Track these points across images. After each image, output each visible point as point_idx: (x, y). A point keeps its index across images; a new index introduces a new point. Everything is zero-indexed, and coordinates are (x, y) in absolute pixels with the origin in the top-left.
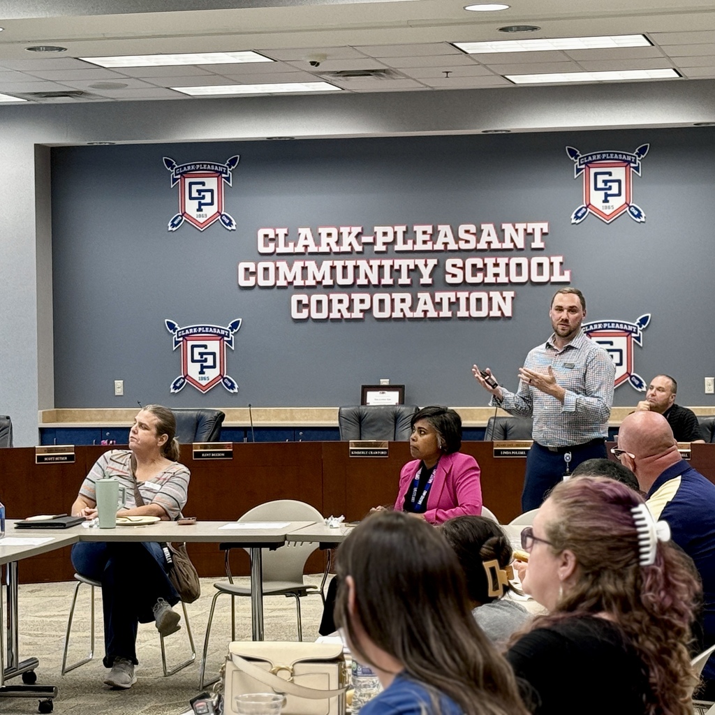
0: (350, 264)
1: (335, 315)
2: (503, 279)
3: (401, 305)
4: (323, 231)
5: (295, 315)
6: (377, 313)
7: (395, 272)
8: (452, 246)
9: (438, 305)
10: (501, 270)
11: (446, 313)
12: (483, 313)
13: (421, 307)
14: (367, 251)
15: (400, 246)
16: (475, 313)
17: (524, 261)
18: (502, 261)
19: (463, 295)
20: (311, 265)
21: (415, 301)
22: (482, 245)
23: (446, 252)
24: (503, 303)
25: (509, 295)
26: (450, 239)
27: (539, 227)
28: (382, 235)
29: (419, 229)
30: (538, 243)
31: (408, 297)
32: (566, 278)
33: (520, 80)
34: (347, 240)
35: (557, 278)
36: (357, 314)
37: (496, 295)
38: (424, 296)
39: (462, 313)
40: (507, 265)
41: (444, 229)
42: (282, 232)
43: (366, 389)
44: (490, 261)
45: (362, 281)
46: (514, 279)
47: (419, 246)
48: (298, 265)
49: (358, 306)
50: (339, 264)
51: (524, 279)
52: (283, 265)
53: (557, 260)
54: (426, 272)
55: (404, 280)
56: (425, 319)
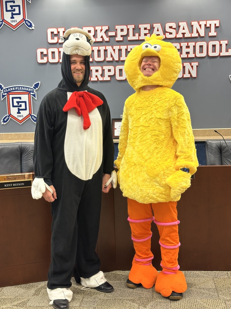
0: (102, 49)
2: (191, 55)
6: (118, 78)
10: (191, 50)
14: (112, 41)
15: (131, 37)
22: (180, 35)
24: (191, 69)
25: (195, 64)
26: (161, 32)
27: (213, 23)
28: (120, 31)
29: (142, 27)
30: (213, 33)
32: (229, 53)
34: (99, 34)
35: (224, 53)
36: (107, 78)
37: (187, 65)
40: (194, 47)
41: (157, 26)
42: (61, 30)
43: (114, 121)
44: (184, 45)
45: (109, 59)
46: (198, 55)
47: (142, 37)
49: (107, 74)
50: (96, 49)
51: (204, 54)
53: (224, 43)
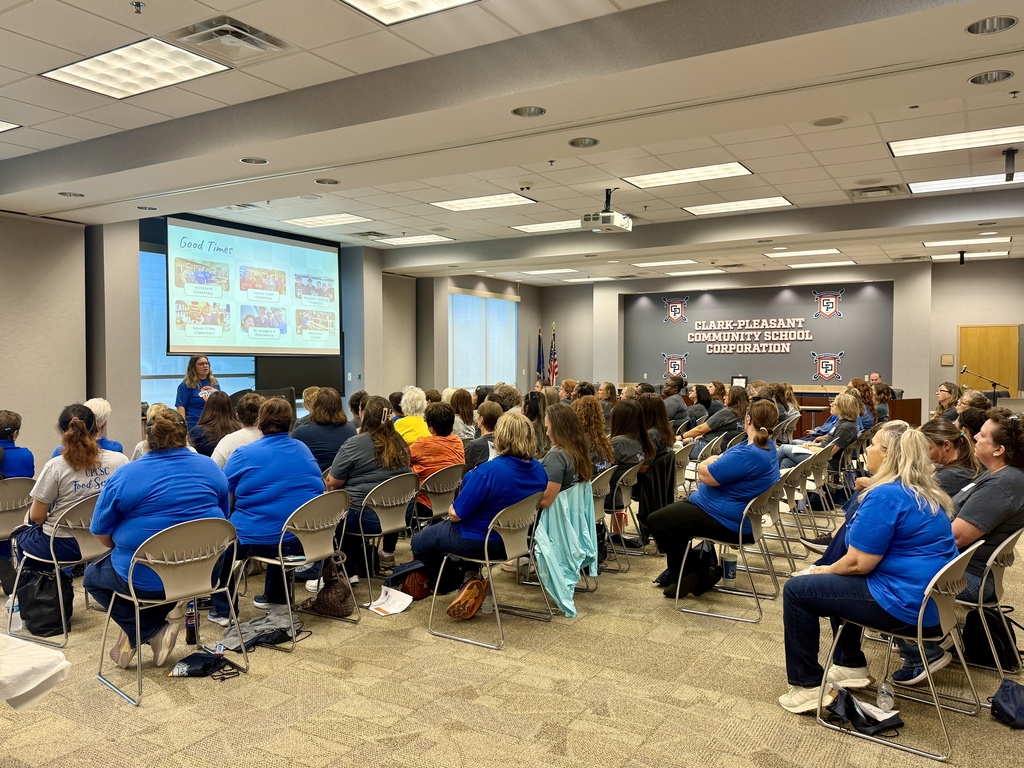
0: (729, 334)
1: (722, 352)
2: (786, 339)
3: (747, 348)
4: (719, 322)
5: (708, 352)
6: (738, 351)
7: (745, 336)
8: (767, 327)
9: (761, 348)
10: (786, 336)
11: (764, 351)
12: (779, 351)
13: (754, 349)
14: (735, 329)
15: (747, 327)
16: (775, 351)
17: (794, 332)
18: (786, 332)
19: (771, 345)
20: (714, 334)
21: (752, 347)
22: (779, 327)
23: (765, 329)
24: (786, 348)
25: (788, 344)
26: (766, 324)
27: (800, 320)
28: (741, 323)
29: (754, 321)
30: (800, 326)
31: (750, 345)
32: (811, 338)
33: (794, 266)
34: (727, 325)
35: (807, 338)
36: (731, 351)
37: (784, 345)
38: (756, 345)
39: (770, 351)
40: (788, 334)
41: (764, 321)
42: (704, 322)
43: (733, 378)
44: (781, 332)
45: (733, 339)
46: (791, 339)
47: (755, 327)
48: (709, 334)
49: (731, 348)
50: (724, 334)
51: (794, 339)
52: (704, 334)
53: (807, 332)
54: (757, 336)
55: (749, 339)
56: (756, 353)
